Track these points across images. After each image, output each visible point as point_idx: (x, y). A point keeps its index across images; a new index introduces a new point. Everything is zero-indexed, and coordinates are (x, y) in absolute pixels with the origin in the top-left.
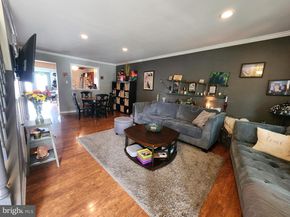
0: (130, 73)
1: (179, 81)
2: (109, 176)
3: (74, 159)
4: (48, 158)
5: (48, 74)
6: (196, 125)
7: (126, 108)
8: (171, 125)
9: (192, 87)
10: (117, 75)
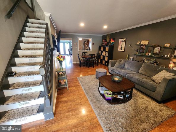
0: (110, 40)
1: (145, 45)
2: (88, 100)
3: (75, 88)
4: (64, 85)
5: (70, 43)
6: (154, 81)
7: (106, 62)
8: (132, 78)
9: (157, 50)
10: (102, 41)
